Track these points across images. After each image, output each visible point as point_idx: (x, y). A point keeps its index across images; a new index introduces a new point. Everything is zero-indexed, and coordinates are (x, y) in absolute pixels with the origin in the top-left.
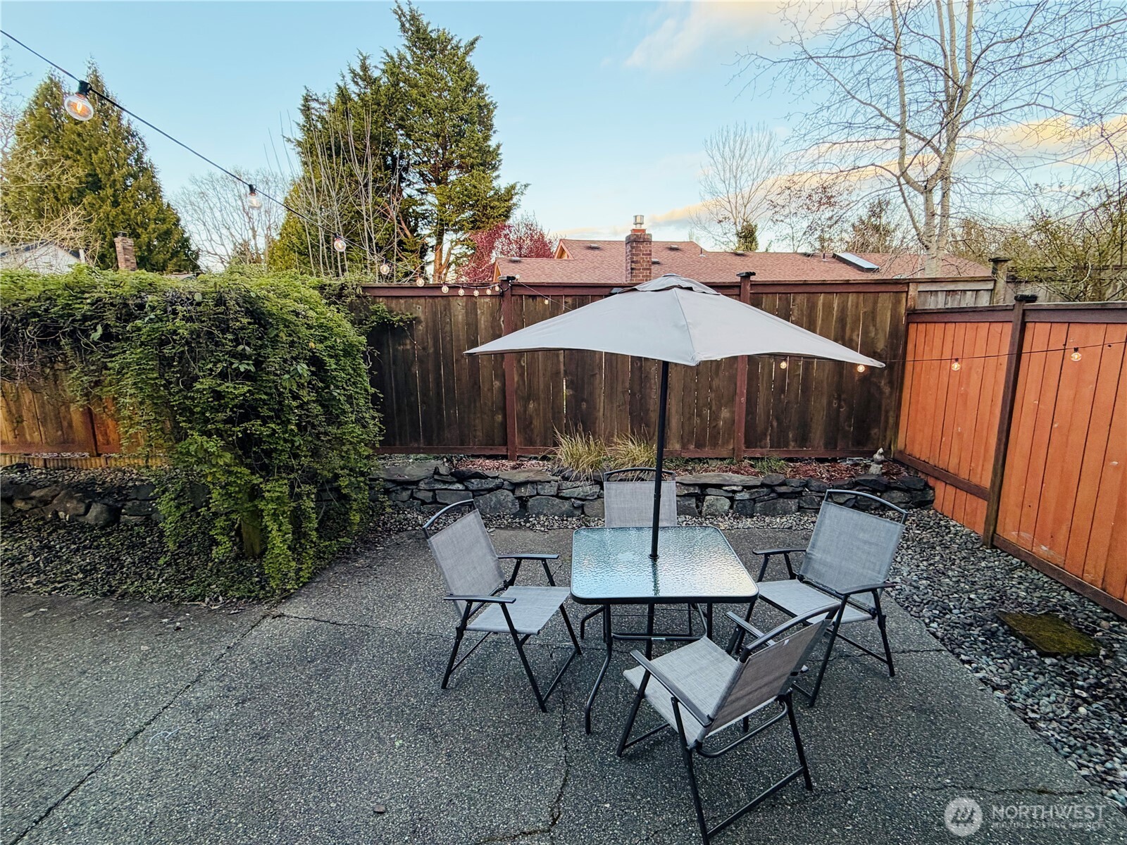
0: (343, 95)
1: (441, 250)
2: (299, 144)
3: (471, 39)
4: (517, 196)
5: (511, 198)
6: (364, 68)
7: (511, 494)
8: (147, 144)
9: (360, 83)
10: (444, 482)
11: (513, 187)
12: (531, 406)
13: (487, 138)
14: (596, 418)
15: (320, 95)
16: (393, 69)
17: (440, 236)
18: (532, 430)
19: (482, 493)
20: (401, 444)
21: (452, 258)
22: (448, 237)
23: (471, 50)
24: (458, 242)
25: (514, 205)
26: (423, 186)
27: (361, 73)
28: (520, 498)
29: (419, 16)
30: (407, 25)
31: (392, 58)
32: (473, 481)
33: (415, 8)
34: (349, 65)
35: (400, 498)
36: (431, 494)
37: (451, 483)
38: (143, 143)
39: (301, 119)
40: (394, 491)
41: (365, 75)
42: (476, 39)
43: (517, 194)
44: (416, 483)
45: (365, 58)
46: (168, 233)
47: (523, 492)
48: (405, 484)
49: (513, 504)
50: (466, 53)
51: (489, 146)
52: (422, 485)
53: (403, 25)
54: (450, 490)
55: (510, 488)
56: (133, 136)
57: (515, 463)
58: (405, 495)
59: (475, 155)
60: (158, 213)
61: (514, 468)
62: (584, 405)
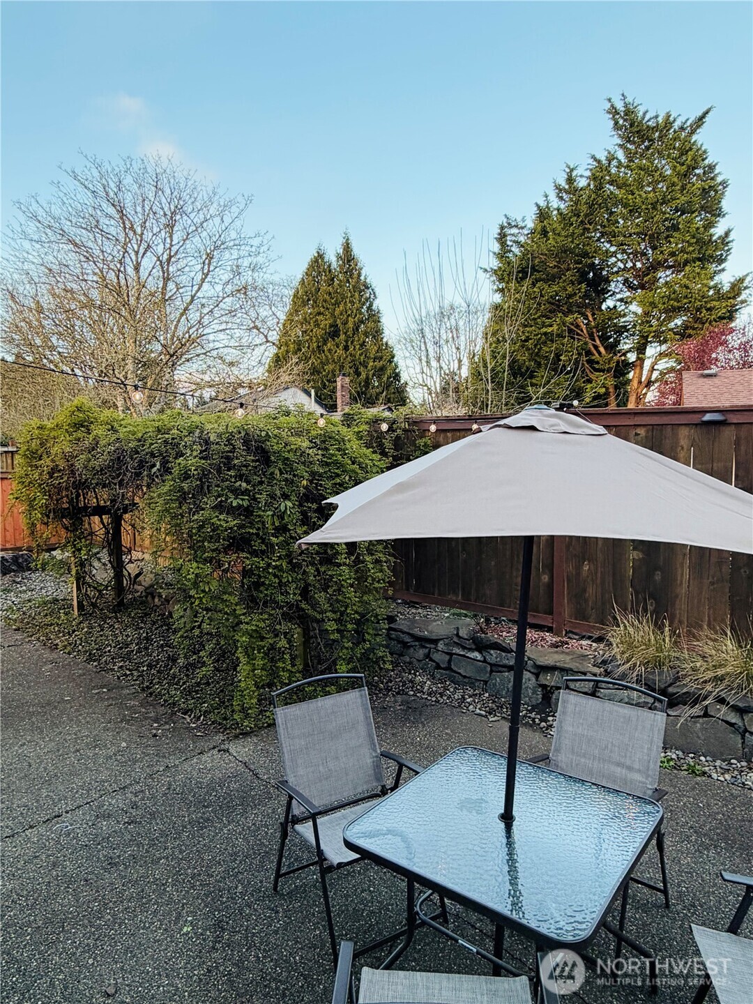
0: (543, 215)
1: (642, 368)
2: (495, 272)
3: (700, 114)
4: (747, 291)
5: (739, 294)
6: (570, 180)
7: (533, 679)
8: (377, 294)
9: (565, 196)
10: (464, 648)
11: (742, 280)
12: (586, 568)
13: (709, 225)
14: (677, 596)
15: (519, 219)
16: (600, 173)
17: (641, 349)
18: (586, 601)
19: (500, 669)
20: (440, 595)
21: (655, 375)
22: (652, 351)
23: (699, 127)
24: (662, 355)
25: (743, 302)
26: (628, 294)
27: (567, 187)
28: (544, 687)
29: (636, 107)
30: (621, 122)
31: (599, 162)
32: (492, 652)
33: (631, 101)
34: (555, 182)
35: (416, 656)
36: (447, 657)
37: (470, 650)
38: (374, 293)
39: (496, 247)
40: (412, 646)
41: (570, 187)
42: (707, 112)
43: (746, 288)
44: (435, 642)
45: (572, 170)
46: (382, 369)
47: (549, 679)
48: (423, 641)
49: (534, 692)
50: (693, 132)
51: (711, 236)
52: (441, 646)
53: (616, 123)
54: (468, 657)
55: (535, 671)
56: (368, 288)
57: (558, 639)
58: (421, 653)
59: (691, 249)
60: (378, 352)
61: (555, 646)
62: (658, 576)
